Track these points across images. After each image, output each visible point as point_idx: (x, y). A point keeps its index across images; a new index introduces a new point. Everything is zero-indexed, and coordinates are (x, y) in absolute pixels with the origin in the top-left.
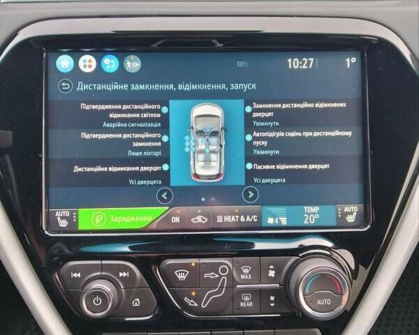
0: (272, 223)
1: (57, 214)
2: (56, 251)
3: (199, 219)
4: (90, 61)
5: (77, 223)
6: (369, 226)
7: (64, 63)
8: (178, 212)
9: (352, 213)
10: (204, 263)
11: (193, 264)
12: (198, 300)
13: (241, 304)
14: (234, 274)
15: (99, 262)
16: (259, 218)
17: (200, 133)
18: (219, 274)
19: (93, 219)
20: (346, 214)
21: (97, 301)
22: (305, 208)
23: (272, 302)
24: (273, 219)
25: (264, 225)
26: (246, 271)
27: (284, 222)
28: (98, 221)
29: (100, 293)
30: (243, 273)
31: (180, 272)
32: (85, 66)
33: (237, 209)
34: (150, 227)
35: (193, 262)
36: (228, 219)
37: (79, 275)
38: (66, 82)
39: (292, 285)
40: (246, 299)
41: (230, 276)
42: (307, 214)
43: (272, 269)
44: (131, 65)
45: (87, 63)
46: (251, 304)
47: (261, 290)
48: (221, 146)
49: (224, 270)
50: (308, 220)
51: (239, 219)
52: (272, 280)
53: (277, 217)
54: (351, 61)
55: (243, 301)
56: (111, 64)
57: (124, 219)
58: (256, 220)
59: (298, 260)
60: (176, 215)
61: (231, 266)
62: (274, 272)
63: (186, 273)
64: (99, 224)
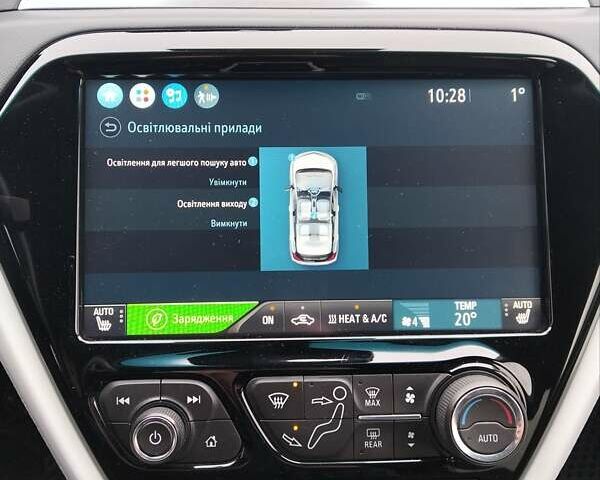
0: (409, 325)
1: (96, 312)
2: (93, 368)
3: (303, 319)
5: (124, 326)
6: (550, 329)
7: (109, 94)
8: (272, 308)
9: (524, 310)
10: (312, 383)
11: (295, 385)
12: (302, 437)
13: (366, 444)
14: (355, 399)
15: (158, 382)
16: (390, 317)
17: (304, 194)
18: (333, 399)
19: (149, 319)
20: (515, 312)
21: (156, 439)
22: (457, 303)
23: (411, 441)
24: (409, 319)
25: (397, 327)
26: (373, 395)
27: (426, 323)
29: (159, 427)
30: (368, 398)
31: (277, 396)
32: (139, 99)
33: (357, 304)
34: (230, 331)
35: (295, 381)
36: (344, 319)
37: (128, 401)
38: (111, 121)
39: (441, 415)
40: (374, 436)
41: (349, 402)
42: (459, 311)
43: (411, 392)
44: (205, 98)
45: (142, 95)
46: (380, 443)
47: (394, 424)
48: (334, 213)
49: (340, 393)
50: (461, 322)
51: (361, 318)
52: (410, 408)
53: (417, 316)
54: (518, 92)
57: (193, 319)
58: (385, 321)
59: (447, 378)
60: (269, 313)
61: (350, 387)
62: (413, 396)
63: (284, 397)
64: (159, 325)
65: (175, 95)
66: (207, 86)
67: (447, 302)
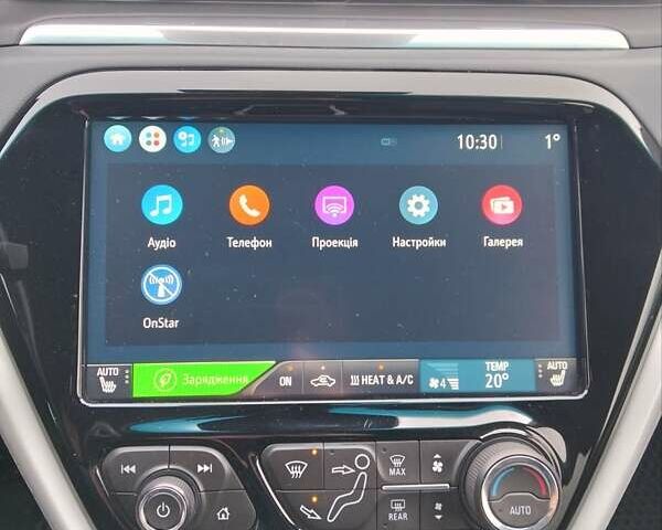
0: (436, 386)
1: (100, 372)
2: (97, 434)
3: (323, 380)
4: (157, 135)
5: (130, 387)
6: (586, 392)
7: (117, 137)
8: (291, 369)
9: (560, 371)
10: (332, 451)
11: (315, 452)
12: (322, 509)
13: (390, 517)
14: (379, 468)
15: (166, 448)
16: (417, 379)
18: (355, 467)
19: (157, 380)
20: (549, 373)
22: (487, 363)
23: (438, 512)
24: (437, 381)
25: (424, 390)
26: (397, 463)
27: (455, 385)
29: (168, 498)
30: (392, 466)
31: (294, 465)
32: (149, 143)
33: (381, 364)
34: (245, 393)
35: (315, 447)
36: (367, 380)
37: (133, 469)
39: (470, 486)
40: (398, 507)
41: (373, 471)
42: (490, 372)
43: (438, 460)
44: (220, 142)
45: (153, 138)
46: (405, 516)
47: (421, 494)
49: (362, 462)
50: (492, 383)
51: (385, 379)
52: (439, 477)
53: (444, 377)
54: (553, 138)
57: (205, 380)
58: (411, 383)
59: (478, 445)
60: (287, 374)
61: (373, 454)
62: (441, 464)
63: (303, 466)
64: (166, 387)
65: (188, 139)
66: (222, 130)
67: (477, 363)
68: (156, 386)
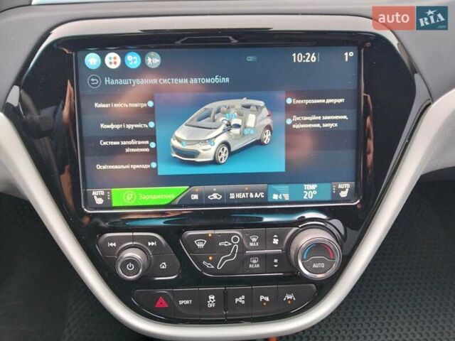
0: (277, 199)
1: (94, 193)
3: (215, 196)
4: (115, 58)
5: (110, 201)
6: (358, 201)
7: (92, 60)
8: (197, 190)
9: (345, 189)
10: (219, 234)
11: (210, 235)
12: (215, 263)
13: (250, 266)
14: (244, 242)
15: (130, 234)
16: (266, 195)
18: (231, 242)
20: (339, 190)
21: (130, 267)
22: (305, 185)
23: (276, 264)
24: (277, 195)
25: (269, 200)
26: (254, 240)
27: (287, 197)
28: (128, 199)
29: (132, 261)
30: (251, 241)
31: (199, 241)
32: (111, 63)
33: (246, 187)
34: (172, 204)
35: (210, 233)
36: (239, 196)
37: (115, 244)
38: (94, 77)
39: (293, 252)
40: (254, 261)
41: (241, 244)
42: (307, 190)
43: (276, 238)
44: (152, 61)
45: (113, 60)
46: (258, 265)
47: (266, 255)
49: (235, 240)
50: (307, 196)
51: (249, 195)
52: (275, 247)
53: (281, 193)
54: (349, 55)
55: (252, 263)
56: (134, 60)
57: (151, 197)
58: (263, 196)
59: (298, 230)
60: (195, 193)
61: (241, 236)
62: (277, 240)
63: (204, 242)
64: (130, 201)
65: (133, 60)
66: (153, 54)
67: (300, 185)
68: (125, 200)
